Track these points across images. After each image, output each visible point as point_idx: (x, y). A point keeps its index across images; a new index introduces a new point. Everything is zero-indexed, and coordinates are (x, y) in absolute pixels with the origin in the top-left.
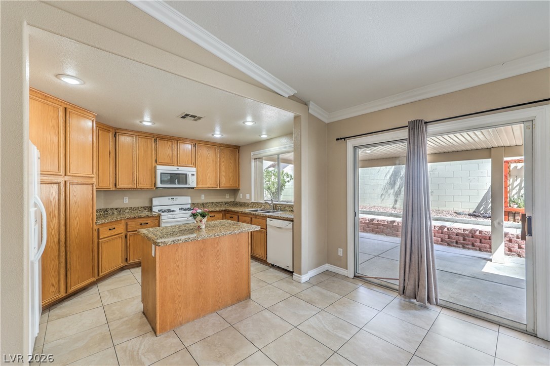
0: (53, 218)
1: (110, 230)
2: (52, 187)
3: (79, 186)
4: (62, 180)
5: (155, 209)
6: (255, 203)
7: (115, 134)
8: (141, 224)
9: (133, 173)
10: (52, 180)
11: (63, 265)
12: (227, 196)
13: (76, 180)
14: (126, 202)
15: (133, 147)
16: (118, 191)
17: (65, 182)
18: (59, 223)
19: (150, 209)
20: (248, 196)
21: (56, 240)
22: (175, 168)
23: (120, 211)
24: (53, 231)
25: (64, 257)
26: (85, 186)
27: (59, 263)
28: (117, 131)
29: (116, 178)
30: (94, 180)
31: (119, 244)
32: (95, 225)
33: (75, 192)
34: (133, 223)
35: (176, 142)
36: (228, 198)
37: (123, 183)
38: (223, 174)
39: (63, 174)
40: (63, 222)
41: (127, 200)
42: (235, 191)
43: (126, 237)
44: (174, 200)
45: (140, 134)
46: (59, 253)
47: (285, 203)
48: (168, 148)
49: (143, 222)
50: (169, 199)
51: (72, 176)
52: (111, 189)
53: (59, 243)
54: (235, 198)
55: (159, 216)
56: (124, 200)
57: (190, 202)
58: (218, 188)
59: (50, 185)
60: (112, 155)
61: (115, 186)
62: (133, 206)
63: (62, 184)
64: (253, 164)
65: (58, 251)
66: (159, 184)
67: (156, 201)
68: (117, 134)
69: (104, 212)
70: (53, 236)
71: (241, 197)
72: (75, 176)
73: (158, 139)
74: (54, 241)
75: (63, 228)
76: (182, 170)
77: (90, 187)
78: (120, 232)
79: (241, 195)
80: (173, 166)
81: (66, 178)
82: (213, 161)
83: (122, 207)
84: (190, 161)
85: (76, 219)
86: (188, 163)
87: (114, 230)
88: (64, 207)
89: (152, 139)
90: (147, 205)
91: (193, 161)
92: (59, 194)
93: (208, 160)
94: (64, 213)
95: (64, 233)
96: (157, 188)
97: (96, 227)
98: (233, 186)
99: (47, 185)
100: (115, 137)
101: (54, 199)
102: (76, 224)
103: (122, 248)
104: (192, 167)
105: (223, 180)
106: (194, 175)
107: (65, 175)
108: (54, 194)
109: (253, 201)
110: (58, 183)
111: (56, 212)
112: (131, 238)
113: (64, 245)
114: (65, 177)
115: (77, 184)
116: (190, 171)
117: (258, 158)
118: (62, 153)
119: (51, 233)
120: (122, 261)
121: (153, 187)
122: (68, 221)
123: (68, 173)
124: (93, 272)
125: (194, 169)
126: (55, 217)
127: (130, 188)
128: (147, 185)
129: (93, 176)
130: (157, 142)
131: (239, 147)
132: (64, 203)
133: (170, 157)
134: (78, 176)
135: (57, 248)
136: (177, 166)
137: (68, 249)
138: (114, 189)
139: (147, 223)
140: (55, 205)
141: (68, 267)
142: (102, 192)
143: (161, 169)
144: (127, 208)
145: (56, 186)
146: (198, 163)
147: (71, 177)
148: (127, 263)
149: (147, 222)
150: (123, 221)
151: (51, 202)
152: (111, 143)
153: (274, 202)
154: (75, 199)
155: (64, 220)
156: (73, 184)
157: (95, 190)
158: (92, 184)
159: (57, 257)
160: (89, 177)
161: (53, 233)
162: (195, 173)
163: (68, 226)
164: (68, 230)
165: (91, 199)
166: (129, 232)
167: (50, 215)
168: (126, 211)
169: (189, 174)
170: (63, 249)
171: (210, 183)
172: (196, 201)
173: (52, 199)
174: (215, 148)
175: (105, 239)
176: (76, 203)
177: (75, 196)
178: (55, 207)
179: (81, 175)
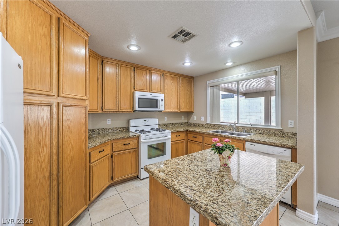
0: (43, 147)
1: (100, 152)
2: (43, 110)
3: (72, 109)
4: (54, 101)
5: (132, 129)
6: (211, 124)
7: (102, 63)
8: (124, 144)
9: (116, 97)
10: (42, 101)
11: (55, 202)
12: (183, 118)
13: (70, 102)
14: (109, 123)
15: (117, 74)
16: (103, 113)
17: (58, 103)
18: (51, 152)
19: (127, 129)
20: (203, 118)
21: (47, 174)
22: (149, 94)
23: (105, 131)
24: (43, 163)
25: (56, 192)
26: (78, 109)
27: (50, 202)
28: (104, 60)
29: (102, 102)
30: (87, 102)
31: (107, 163)
32: (87, 149)
33: (68, 115)
34: (118, 143)
35: (149, 71)
36: (183, 120)
37: (109, 106)
38: (183, 99)
39: (56, 95)
40: (54, 151)
41: (110, 121)
42: (189, 114)
43: (112, 157)
44: (146, 121)
45: (122, 63)
46: (50, 189)
47: (250, 126)
48: (143, 77)
49: (126, 143)
50: (142, 121)
51: (66, 97)
52: (99, 112)
53: (50, 177)
54: (189, 119)
55: (138, 137)
56: (108, 122)
57: (157, 123)
58: (179, 112)
59: (40, 108)
60: (100, 81)
61: (102, 109)
62: (114, 127)
63: (54, 106)
64: (209, 91)
65: (49, 187)
66: (137, 108)
67: (133, 123)
68: (104, 62)
69: (92, 132)
70: (43, 169)
71: (194, 119)
72: (68, 98)
73: (135, 68)
74: (44, 176)
75: (55, 157)
76: (154, 96)
77: (83, 109)
78: (107, 153)
79: (195, 117)
80: (147, 92)
81: (59, 100)
82: (175, 88)
83: (106, 128)
84: (159, 89)
85: (69, 145)
86: (158, 90)
87: (103, 152)
88: (57, 133)
89: (131, 68)
90: (125, 125)
91: (162, 89)
92: (51, 117)
93: (172, 88)
94: (56, 140)
95: (56, 163)
96: (135, 111)
97: (88, 152)
98: (189, 110)
99: (36, 107)
100: (102, 65)
101: (44, 124)
102: (69, 151)
103: (109, 167)
104: (161, 93)
105: (183, 105)
106: (163, 100)
107: (58, 96)
108: (45, 118)
109: (208, 122)
110: (50, 105)
111: (47, 140)
112: (116, 158)
113: (57, 178)
114: (58, 98)
115: (71, 106)
116: (160, 96)
117: (215, 86)
118: (54, 69)
119: (41, 166)
120: (109, 180)
121: (132, 110)
122: (61, 149)
123: (61, 94)
124: (85, 200)
125: (163, 95)
126: (46, 146)
127: (114, 111)
128: (127, 108)
129: (86, 98)
130: (135, 71)
131: (194, 77)
132: (56, 128)
133: (144, 85)
134: (72, 98)
135: (48, 184)
136: (150, 92)
137: (61, 181)
138: (101, 112)
139: (129, 144)
140: (46, 131)
141: (61, 203)
142: (93, 115)
143: (139, 94)
144: (110, 128)
145: (47, 109)
146: (165, 90)
147: (65, 99)
148: (113, 181)
149: (129, 142)
150: (109, 143)
151: (41, 128)
152: (99, 70)
153: (237, 125)
154: (69, 123)
155: (56, 148)
156: (66, 106)
157: (87, 113)
158: (85, 107)
159: (48, 195)
160: (82, 99)
161: (43, 166)
162: (163, 98)
163: (61, 155)
164: (61, 159)
165: (84, 123)
166: (115, 152)
167: (40, 144)
168: (110, 131)
169: (160, 99)
170: (55, 182)
171: (173, 108)
172: (161, 123)
173: (42, 124)
174: (177, 78)
175: (96, 162)
176: (69, 127)
177: (68, 120)
178: (46, 134)
179: (75, 97)
